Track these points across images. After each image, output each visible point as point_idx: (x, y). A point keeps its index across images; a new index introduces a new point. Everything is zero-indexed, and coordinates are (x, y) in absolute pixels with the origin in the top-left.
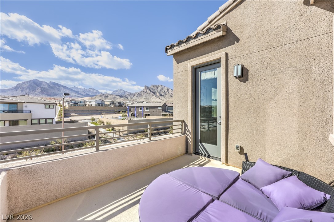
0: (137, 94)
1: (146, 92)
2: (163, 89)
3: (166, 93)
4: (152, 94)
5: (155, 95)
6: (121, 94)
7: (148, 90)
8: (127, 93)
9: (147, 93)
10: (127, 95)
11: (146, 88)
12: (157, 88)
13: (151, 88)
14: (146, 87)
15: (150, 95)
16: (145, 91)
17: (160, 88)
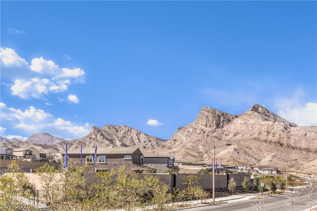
0: (77, 142)
1: (94, 139)
2: (129, 133)
3: (134, 141)
4: (108, 142)
5: (112, 145)
6: (46, 142)
7: (98, 136)
8: (58, 141)
9: (97, 141)
10: (57, 145)
11: (96, 131)
12: (117, 131)
13: (105, 131)
14: (95, 128)
15: (103, 144)
16: (93, 136)
17: (123, 132)
